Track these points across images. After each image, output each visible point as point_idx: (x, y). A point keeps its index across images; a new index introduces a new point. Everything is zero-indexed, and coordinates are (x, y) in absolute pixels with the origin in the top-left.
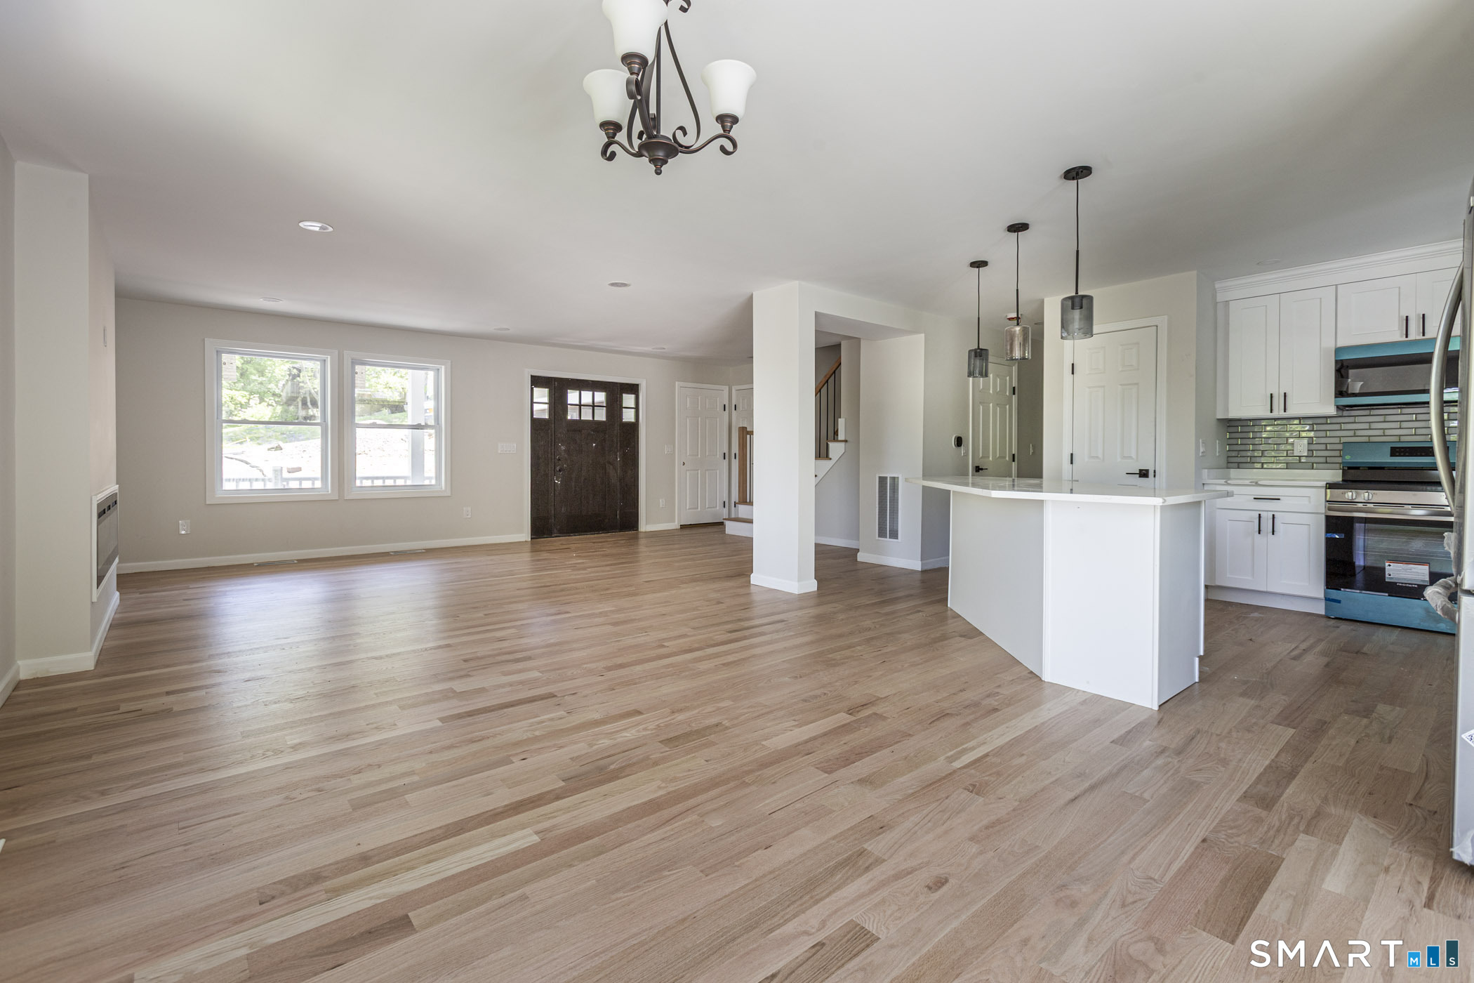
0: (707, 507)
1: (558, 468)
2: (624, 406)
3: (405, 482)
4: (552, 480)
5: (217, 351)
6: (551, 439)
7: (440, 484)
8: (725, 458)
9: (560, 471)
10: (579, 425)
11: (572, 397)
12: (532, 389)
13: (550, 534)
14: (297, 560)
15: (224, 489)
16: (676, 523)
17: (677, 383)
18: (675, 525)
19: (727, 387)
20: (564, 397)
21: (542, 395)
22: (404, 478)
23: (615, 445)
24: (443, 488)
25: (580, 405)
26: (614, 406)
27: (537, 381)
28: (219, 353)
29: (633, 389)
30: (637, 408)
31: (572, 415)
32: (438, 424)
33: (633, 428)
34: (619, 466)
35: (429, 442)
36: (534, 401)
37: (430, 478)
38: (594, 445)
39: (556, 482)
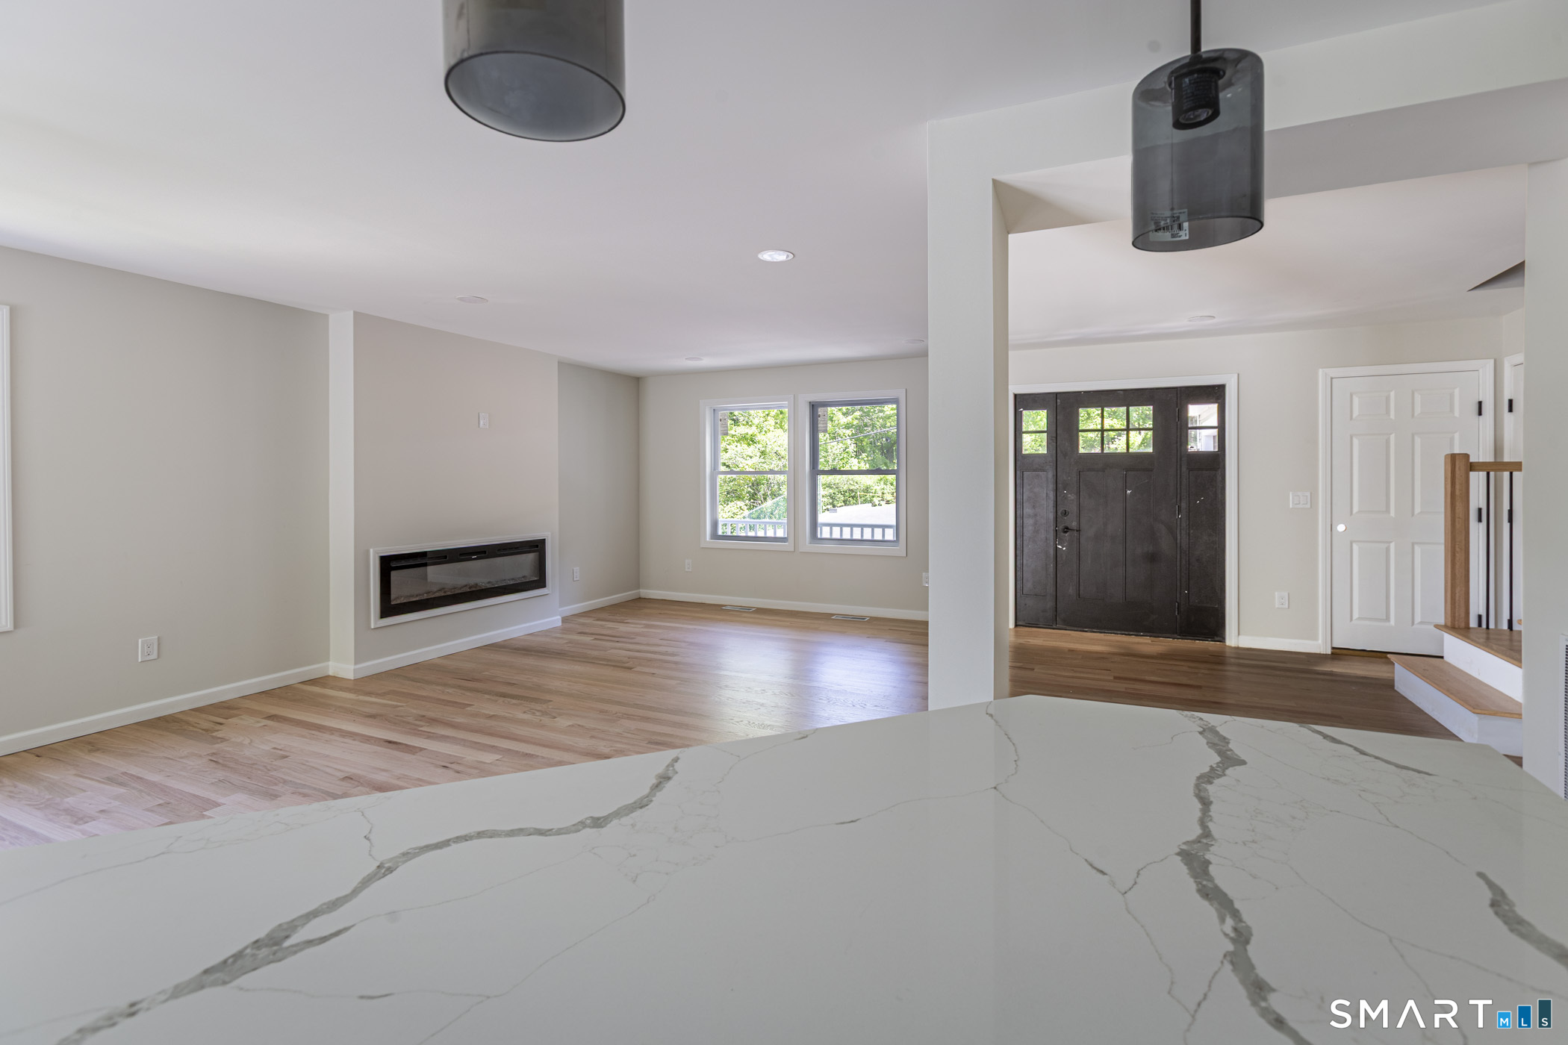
0: (1419, 620)
1: (1062, 527)
2: (1193, 425)
4: (1052, 543)
5: (714, 410)
6: (1052, 484)
8: (1480, 520)
9: (1065, 531)
10: (1100, 461)
11: (1089, 419)
12: (1017, 413)
14: (756, 609)
16: (1324, 643)
17: (1322, 370)
19: (1489, 363)
20: (1074, 419)
23: (1171, 492)
24: (900, 546)
25: (1102, 430)
26: (1170, 427)
27: (1026, 401)
29: (1214, 394)
30: (1220, 427)
31: (1088, 446)
33: (1213, 464)
36: (1023, 429)
38: (1129, 492)
39: (1060, 547)
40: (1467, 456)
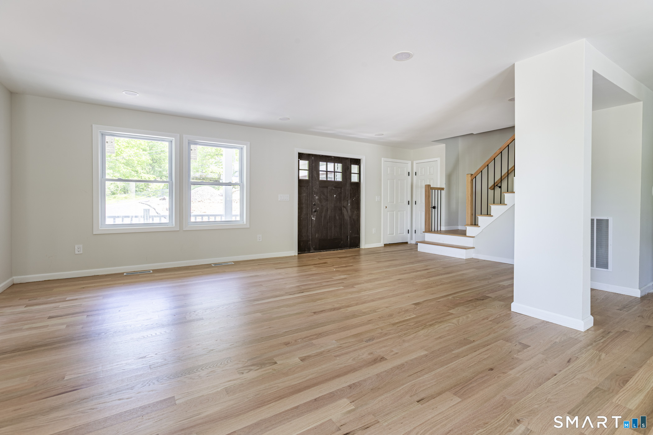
0: (399, 233)
1: (314, 210)
2: (352, 172)
3: (221, 219)
4: (310, 217)
5: (102, 134)
6: (310, 192)
7: (243, 220)
8: (409, 204)
9: (315, 212)
10: (326, 183)
11: (322, 166)
12: (299, 161)
13: (309, 251)
14: (153, 270)
15: (106, 224)
16: (382, 243)
17: (382, 158)
18: (381, 244)
19: (410, 162)
20: (317, 166)
21: (304, 164)
22: (221, 215)
23: (347, 196)
24: (245, 223)
25: (327, 172)
26: (347, 172)
27: (301, 156)
28: (103, 135)
29: (357, 162)
30: (359, 174)
31: (322, 177)
32: (242, 182)
33: (357, 186)
34: (349, 208)
35: (236, 194)
36: (300, 168)
37: (236, 216)
38: (335, 196)
39: (313, 218)
40: (430, 185)
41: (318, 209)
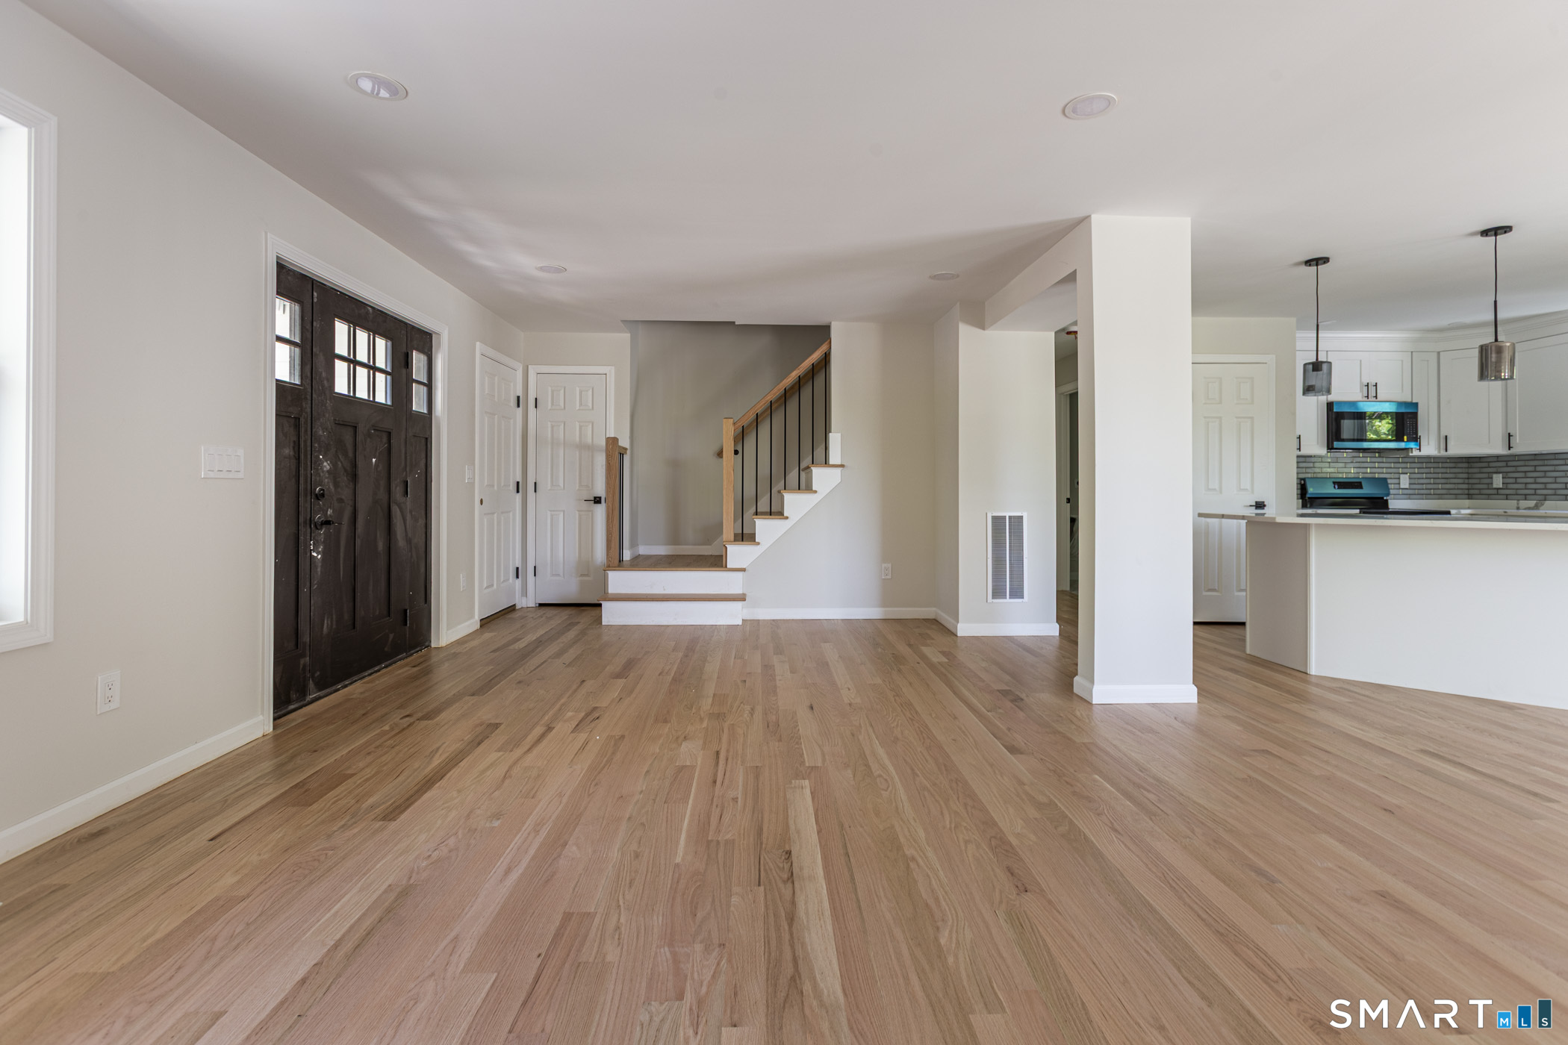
0: (502, 580)
1: (318, 519)
2: (413, 379)
4: (308, 548)
6: (306, 443)
8: (518, 491)
9: (321, 525)
10: (352, 409)
11: (343, 338)
13: (302, 697)
16: (476, 617)
17: (477, 346)
18: (473, 624)
19: (520, 365)
20: (327, 335)
21: (288, 316)
23: (403, 463)
25: (354, 362)
26: (402, 376)
27: (284, 279)
29: (425, 341)
30: (430, 387)
31: (342, 384)
33: (425, 425)
34: (408, 509)
38: (374, 460)
39: (315, 554)
41: (330, 512)
